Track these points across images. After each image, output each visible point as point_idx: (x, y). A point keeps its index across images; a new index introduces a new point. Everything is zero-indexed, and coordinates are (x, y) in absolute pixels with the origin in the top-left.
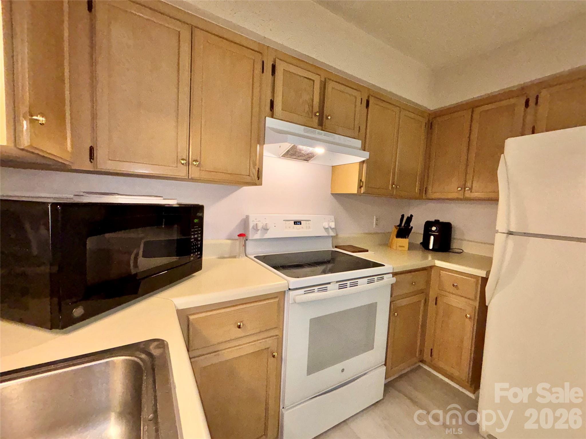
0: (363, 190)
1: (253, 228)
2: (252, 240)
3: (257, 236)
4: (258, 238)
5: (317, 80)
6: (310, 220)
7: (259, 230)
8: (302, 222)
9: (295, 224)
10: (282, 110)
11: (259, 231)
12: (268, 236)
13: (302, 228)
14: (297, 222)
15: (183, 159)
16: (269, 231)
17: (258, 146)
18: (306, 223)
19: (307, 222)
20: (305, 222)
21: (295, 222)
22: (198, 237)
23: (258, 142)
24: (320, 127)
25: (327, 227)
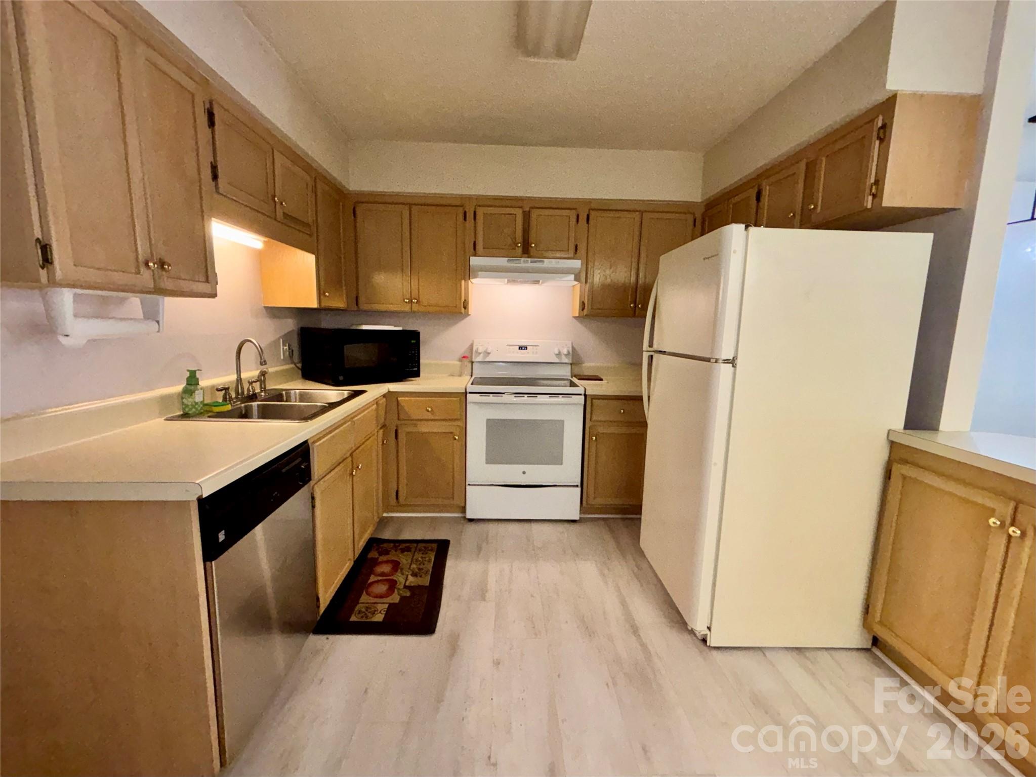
0: (585, 312)
1: (476, 351)
2: (477, 362)
3: (480, 359)
4: (480, 360)
5: (519, 213)
6: (538, 346)
7: (480, 353)
8: (528, 347)
9: (519, 349)
10: (484, 248)
11: (482, 355)
12: (487, 359)
13: (528, 353)
14: (522, 347)
15: (407, 299)
16: (491, 355)
17: (463, 282)
18: (533, 349)
19: (534, 347)
20: (531, 347)
21: (520, 348)
22: (415, 353)
23: (464, 279)
24: (526, 255)
25: (557, 352)
